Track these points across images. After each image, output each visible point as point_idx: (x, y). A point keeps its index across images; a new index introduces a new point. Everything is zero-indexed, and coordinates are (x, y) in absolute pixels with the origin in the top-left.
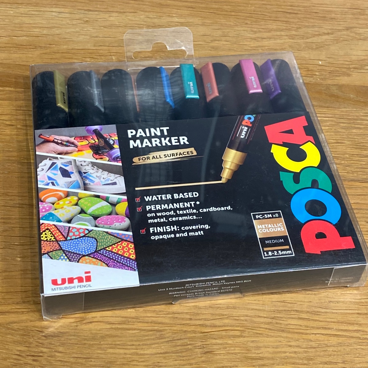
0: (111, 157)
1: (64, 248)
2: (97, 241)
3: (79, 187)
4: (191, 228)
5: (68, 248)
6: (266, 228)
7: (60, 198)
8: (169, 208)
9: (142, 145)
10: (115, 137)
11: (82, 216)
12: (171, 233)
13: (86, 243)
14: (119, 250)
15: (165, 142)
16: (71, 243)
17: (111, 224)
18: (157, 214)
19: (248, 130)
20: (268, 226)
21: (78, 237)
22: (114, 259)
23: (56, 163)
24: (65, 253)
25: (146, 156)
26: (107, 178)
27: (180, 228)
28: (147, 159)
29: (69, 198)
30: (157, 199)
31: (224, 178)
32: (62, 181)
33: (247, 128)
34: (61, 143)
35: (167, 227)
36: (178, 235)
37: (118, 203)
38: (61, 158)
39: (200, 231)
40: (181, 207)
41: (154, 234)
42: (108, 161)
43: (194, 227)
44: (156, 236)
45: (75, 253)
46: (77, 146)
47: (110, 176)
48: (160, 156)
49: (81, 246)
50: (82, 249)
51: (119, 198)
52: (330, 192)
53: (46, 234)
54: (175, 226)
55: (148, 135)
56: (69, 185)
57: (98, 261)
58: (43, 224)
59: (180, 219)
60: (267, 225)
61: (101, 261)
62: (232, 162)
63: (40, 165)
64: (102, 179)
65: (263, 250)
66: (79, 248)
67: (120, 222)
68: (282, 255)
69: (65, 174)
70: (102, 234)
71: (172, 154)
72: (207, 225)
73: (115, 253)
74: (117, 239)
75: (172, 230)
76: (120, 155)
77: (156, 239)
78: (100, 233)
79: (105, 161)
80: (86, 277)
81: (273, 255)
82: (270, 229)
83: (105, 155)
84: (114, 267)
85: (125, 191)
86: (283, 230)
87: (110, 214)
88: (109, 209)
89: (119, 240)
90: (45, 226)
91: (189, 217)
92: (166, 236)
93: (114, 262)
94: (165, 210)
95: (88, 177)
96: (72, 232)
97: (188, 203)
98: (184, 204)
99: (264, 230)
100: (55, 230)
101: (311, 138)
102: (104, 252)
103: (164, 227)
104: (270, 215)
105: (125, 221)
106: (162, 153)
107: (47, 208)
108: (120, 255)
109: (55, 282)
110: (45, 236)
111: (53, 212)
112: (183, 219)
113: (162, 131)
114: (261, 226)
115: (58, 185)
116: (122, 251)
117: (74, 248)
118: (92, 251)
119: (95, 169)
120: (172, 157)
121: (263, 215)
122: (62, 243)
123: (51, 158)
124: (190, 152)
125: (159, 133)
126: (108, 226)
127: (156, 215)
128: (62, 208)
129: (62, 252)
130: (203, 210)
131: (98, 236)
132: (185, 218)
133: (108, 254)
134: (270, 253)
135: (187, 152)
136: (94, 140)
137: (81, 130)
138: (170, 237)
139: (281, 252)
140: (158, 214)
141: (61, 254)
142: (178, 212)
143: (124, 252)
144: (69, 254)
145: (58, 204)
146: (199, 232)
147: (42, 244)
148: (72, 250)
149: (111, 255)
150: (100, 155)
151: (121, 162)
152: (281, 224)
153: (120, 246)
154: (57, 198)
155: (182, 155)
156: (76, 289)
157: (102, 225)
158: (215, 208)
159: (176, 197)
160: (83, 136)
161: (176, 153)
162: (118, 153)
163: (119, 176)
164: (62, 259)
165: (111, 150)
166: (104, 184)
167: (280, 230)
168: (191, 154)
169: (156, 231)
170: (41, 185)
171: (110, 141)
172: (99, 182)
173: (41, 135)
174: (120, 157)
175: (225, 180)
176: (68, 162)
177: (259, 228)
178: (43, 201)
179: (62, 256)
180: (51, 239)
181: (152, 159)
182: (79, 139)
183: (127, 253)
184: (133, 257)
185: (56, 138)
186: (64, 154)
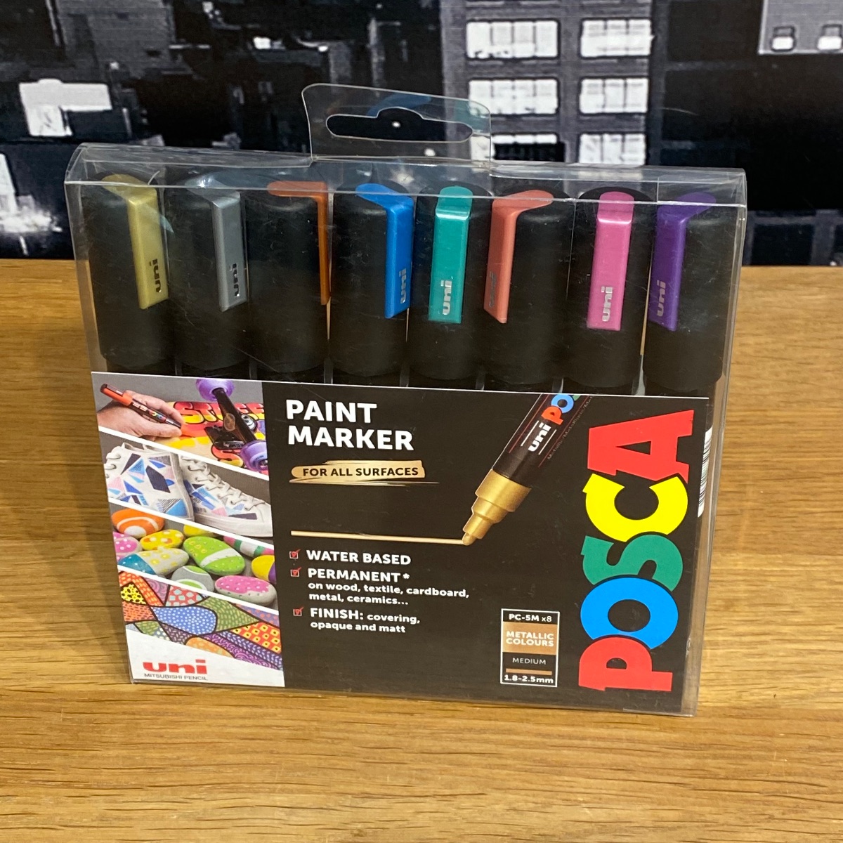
0: (248, 460)
1: (162, 619)
2: (216, 616)
3: (184, 514)
4: (384, 619)
5: (167, 619)
6: (520, 639)
7: (150, 531)
8: (351, 578)
9: (313, 441)
10: (259, 413)
11: (190, 569)
12: (347, 621)
13: (197, 617)
14: (253, 636)
15: (363, 439)
16: (173, 612)
17: (242, 592)
18: (327, 585)
19: (550, 433)
20: (526, 635)
21: (184, 604)
22: (245, 648)
23: (139, 457)
24: (162, 627)
25: (318, 468)
26: (239, 504)
27: (365, 616)
28: (321, 475)
29: (166, 533)
30: (330, 559)
31: (468, 535)
32: (153, 496)
33: (548, 428)
34: (147, 413)
35: (342, 612)
36: (358, 627)
37: (256, 555)
38: (148, 447)
39: (400, 627)
40: (373, 579)
41: (317, 619)
42: (243, 467)
43: (390, 618)
44: (320, 624)
45: (181, 630)
46: (180, 424)
47: (245, 500)
48: (347, 470)
49: (189, 620)
50: (191, 625)
51: (259, 547)
52: (671, 589)
53: (129, 591)
54: (357, 612)
55: (329, 418)
56: (166, 506)
57: (218, 647)
58: (122, 572)
59: (368, 600)
60: (524, 633)
61: (223, 648)
62: (494, 504)
63: (109, 456)
64: (228, 504)
65: (504, 671)
66: (187, 623)
67: (258, 590)
68: (535, 683)
69: (160, 483)
70: (226, 606)
71: (374, 469)
72: (415, 618)
73: (246, 639)
74: (252, 618)
75: (351, 618)
76: (266, 457)
77: (320, 628)
78: (222, 604)
79: (236, 466)
80: (198, 667)
81: (519, 681)
82: (527, 642)
83: (236, 454)
84: (245, 660)
85: (271, 535)
86: (552, 645)
87: (242, 573)
88: (240, 563)
90: (127, 578)
91: (384, 600)
92: (337, 625)
93: (245, 653)
94: (342, 581)
95: (202, 495)
96: (173, 594)
97: (388, 574)
98: (379, 576)
99: (517, 642)
100: (143, 587)
101: (684, 468)
102: (229, 636)
103: (337, 611)
104: (537, 617)
105: (267, 590)
106: (353, 465)
107: (129, 546)
108: (254, 643)
109: (148, 666)
110: (128, 593)
111: (140, 554)
112: (373, 602)
113: (360, 413)
114: (513, 633)
115: (145, 503)
116: (259, 639)
117: (178, 621)
118: (208, 631)
119: (215, 480)
120: (371, 477)
121: (524, 614)
122: (157, 610)
123: (130, 444)
124: (411, 470)
125: (352, 418)
126: (238, 595)
127: (324, 587)
128: (155, 549)
129: (158, 625)
130: (412, 591)
131: (218, 609)
132: (377, 600)
133: (235, 639)
134: (515, 678)
135: (406, 469)
136: (215, 416)
137: (186, 385)
138: (344, 628)
139: (535, 678)
140: (329, 587)
141: (157, 628)
142: (366, 587)
143: (263, 640)
144: (170, 630)
145: (148, 540)
146: (398, 627)
147: (124, 605)
148: (175, 624)
149: (239, 641)
150: (225, 450)
151: (267, 472)
152: (553, 635)
153: (255, 630)
154: (144, 528)
155: (394, 474)
156: (183, 680)
157: (226, 591)
158: (437, 591)
159: (367, 560)
160: (191, 402)
161: (382, 469)
162: (263, 451)
163: (262, 501)
164: (158, 636)
165: (248, 444)
166: (231, 514)
167: (546, 645)
168: (413, 474)
169: (320, 616)
170: (113, 499)
171: (247, 421)
172: (223, 508)
173: (105, 386)
174: (266, 461)
175: (470, 540)
176: (162, 457)
177: (507, 636)
178: (120, 530)
179: (158, 630)
180: (137, 601)
181: (332, 475)
182: (184, 409)
183: (266, 642)
184: (277, 649)
185: (137, 399)
186: (154, 439)
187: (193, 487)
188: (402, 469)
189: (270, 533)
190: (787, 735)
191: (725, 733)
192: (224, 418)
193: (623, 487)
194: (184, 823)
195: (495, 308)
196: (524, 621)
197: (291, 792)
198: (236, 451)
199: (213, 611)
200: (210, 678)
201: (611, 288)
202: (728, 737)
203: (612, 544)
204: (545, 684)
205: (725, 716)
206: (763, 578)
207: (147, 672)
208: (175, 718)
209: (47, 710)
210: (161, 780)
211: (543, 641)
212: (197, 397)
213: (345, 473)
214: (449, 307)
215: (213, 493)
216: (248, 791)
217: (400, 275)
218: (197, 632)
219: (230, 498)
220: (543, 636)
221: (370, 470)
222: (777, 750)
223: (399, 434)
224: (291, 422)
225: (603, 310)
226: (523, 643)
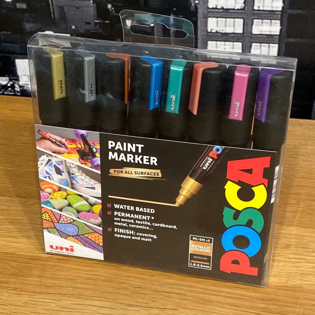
0: (93, 165)
1: (57, 228)
2: (78, 228)
3: (67, 185)
4: (143, 235)
5: (60, 228)
6: (197, 248)
7: (55, 191)
8: (131, 217)
9: (118, 158)
10: (98, 145)
11: (69, 208)
12: (129, 235)
14: (92, 238)
15: (138, 159)
16: (62, 226)
17: (89, 219)
18: (121, 219)
19: (212, 162)
20: (199, 247)
21: (66, 222)
22: (89, 242)
23: (51, 160)
24: (58, 231)
25: (120, 170)
26: (89, 183)
27: (136, 233)
28: (121, 173)
29: (60, 192)
30: (123, 208)
31: (178, 202)
32: (56, 177)
33: (211, 160)
34: (55, 142)
35: (127, 231)
36: (133, 238)
37: (95, 204)
38: (55, 157)
39: (150, 239)
40: (140, 218)
41: (117, 233)
42: (91, 167)
43: (146, 235)
44: (118, 235)
45: (65, 233)
46: (67, 148)
47: (91, 181)
49: (68, 229)
50: (69, 231)
51: (96, 201)
52: (259, 232)
53: (45, 215)
54: (133, 231)
55: (125, 150)
56: (61, 181)
57: (79, 241)
58: (43, 207)
59: (137, 227)
60: (198, 246)
61: (81, 242)
62: (188, 191)
63: (40, 159)
64: (85, 183)
65: (190, 261)
66: (67, 230)
67: (95, 219)
68: (202, 267)
69: (59, 172)
71: (142, 172)
72: (156, 236)
73: (90, 239)
74: (92, 230)
75: (130, 233)
76: (100, 164)
77: (118, 237)
78: (81, 224)
79: (88, 167)
80: (71, 249)
81: (196, 266)
82: (200, 249)
83: (88, 162)
84: (89, 248)
85: (101, 197)
87: (89, 211)
88: (88, 207)
89: (93, 231)
90: (45, 210)
91: (143, 227)
92: (125, 236)
93: (89, 245)
94: (128, 218)
95: (75, 178)
96: (62, 218)
97: (146, 216)
98: (142, 217)
99: (196, 249)
100: (51, 214)
101: (266, 181)
102: (83, 237)
103: (125, 230)
104: (204, 239)
105: (98, 219)
106: (133, 170)
107: (46, 197)
108: (93, 241)
109: (52, 247)
110: (45, 216)
111: (50, 200)
112: (139, 228)
113: (137, 148)
114: (194, 245)
115: (53, 180)
116: (94, 239)
117: (64, 229)
118: (75, 234)
119: (80, 172)
120: (140, 175)
121: (199, 238)
122: (56, 224)
123: (48, 155)
124: (156, 174)
125: (134, 150)
126: (87, 220)
128: (56, 199)
129: (56, 230)
130: (155, 224)
131: (79, 225)
132: (141, 227)
133: (85, 238)
134: (194, 264)
135: (154, 173)
136: (81, 145)
137: (70, 132)
138: (128, 237)
139: (203, 265)
140: (122, 220)
142: (136, 221)
143: (96, 240)
144: (60, 233)
145: (53, 195)
147: (43, 221)
148: (62, 230)
149: (87, 239)
150: (84, 160)
151: (100, 170)
152: (210, 248)
153: (93, 235)
154: (52, 190)
155: (149, 175)
156: (65, 254)
157: (83, 219)
158: (165, 225)
159: (138, 210)
160: (72, 139)
161: (145, 172)
162: (99, 161)
163: (98, 182)
164: (56, 235)
165: (93, 158)
166: (86, 187)
167: (207, 252)
168: (157, 175)
169: (119, 232)
170: (41, 177)
171: (93, 149)
172: (82, 184)
173: (39, 130)
174: (100, 166)
175: (178, 205)
176: (60, 161)
177: (192, 246)
178: (43, 190)
179: (56, 232)
180: (48, 219)
181: (125, 173)
182: (69, 142)
183: (97, 241)
184: (101, 244)
185: (51, 137)
186: (57, 153)
187: (71, 174)
188: (152, 173)
189: (100, 195)
190: (305, 299)
191: (279, 296)
192: (84, 146)
193: (241, 187)
194: (57, 308)
195: (192, 109)
196: (199, 241)
197: (101, 301)
198: (88, 161)
199: (77, 226)
200: (75, 254)
201: (239, 102)
202: (280, 297)
203: (235, 211)
204: (206, 268)
205: (280, 289)
206: (303, 237)
207: (51, 249)
208: (60, 268)
209: (12, 261)
210: (51, 291)
211: (206, 250)
212: (74, 137)
213: (130, 173)
214: (174, 106)
215: (79, 177)
216: (84, 299)
217: (155, 92)
218: (71, 234)
219: (86, 180)
220: (206, 248)
221: (140, 172)
222: (299, 304)
223: (152, 158)
224: (110, 150)
225: (235, 112)
226: (198, 250)
